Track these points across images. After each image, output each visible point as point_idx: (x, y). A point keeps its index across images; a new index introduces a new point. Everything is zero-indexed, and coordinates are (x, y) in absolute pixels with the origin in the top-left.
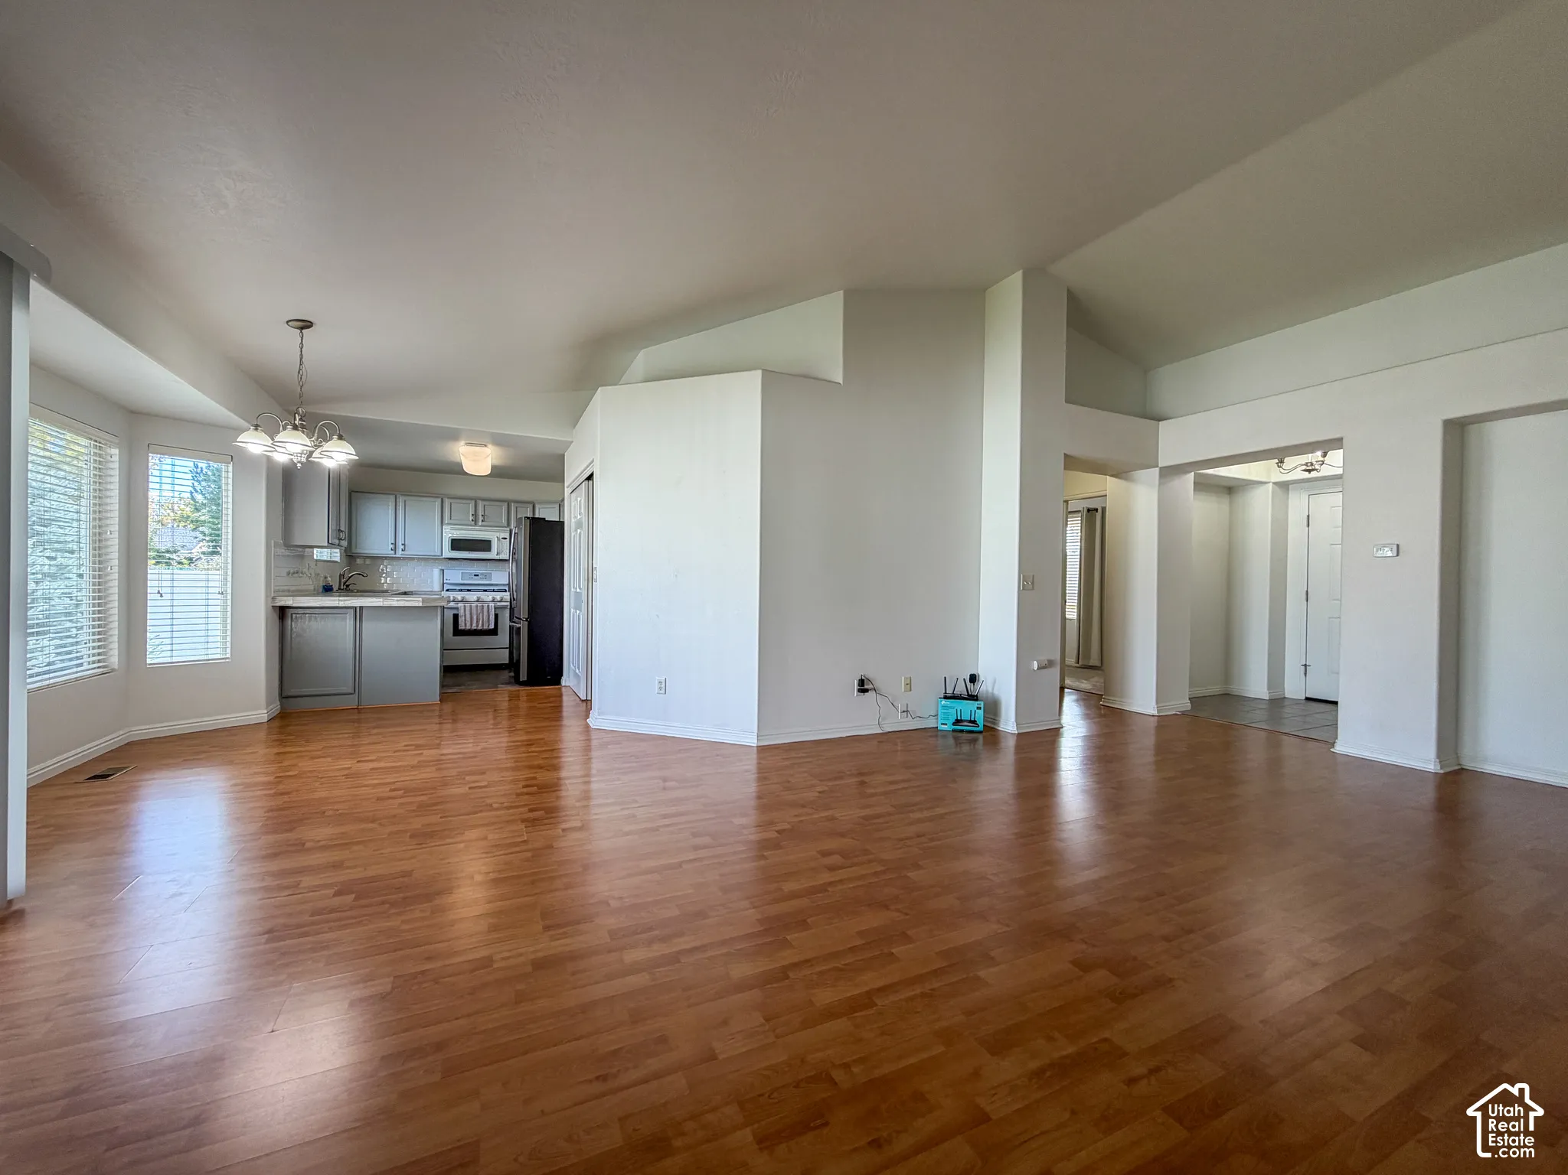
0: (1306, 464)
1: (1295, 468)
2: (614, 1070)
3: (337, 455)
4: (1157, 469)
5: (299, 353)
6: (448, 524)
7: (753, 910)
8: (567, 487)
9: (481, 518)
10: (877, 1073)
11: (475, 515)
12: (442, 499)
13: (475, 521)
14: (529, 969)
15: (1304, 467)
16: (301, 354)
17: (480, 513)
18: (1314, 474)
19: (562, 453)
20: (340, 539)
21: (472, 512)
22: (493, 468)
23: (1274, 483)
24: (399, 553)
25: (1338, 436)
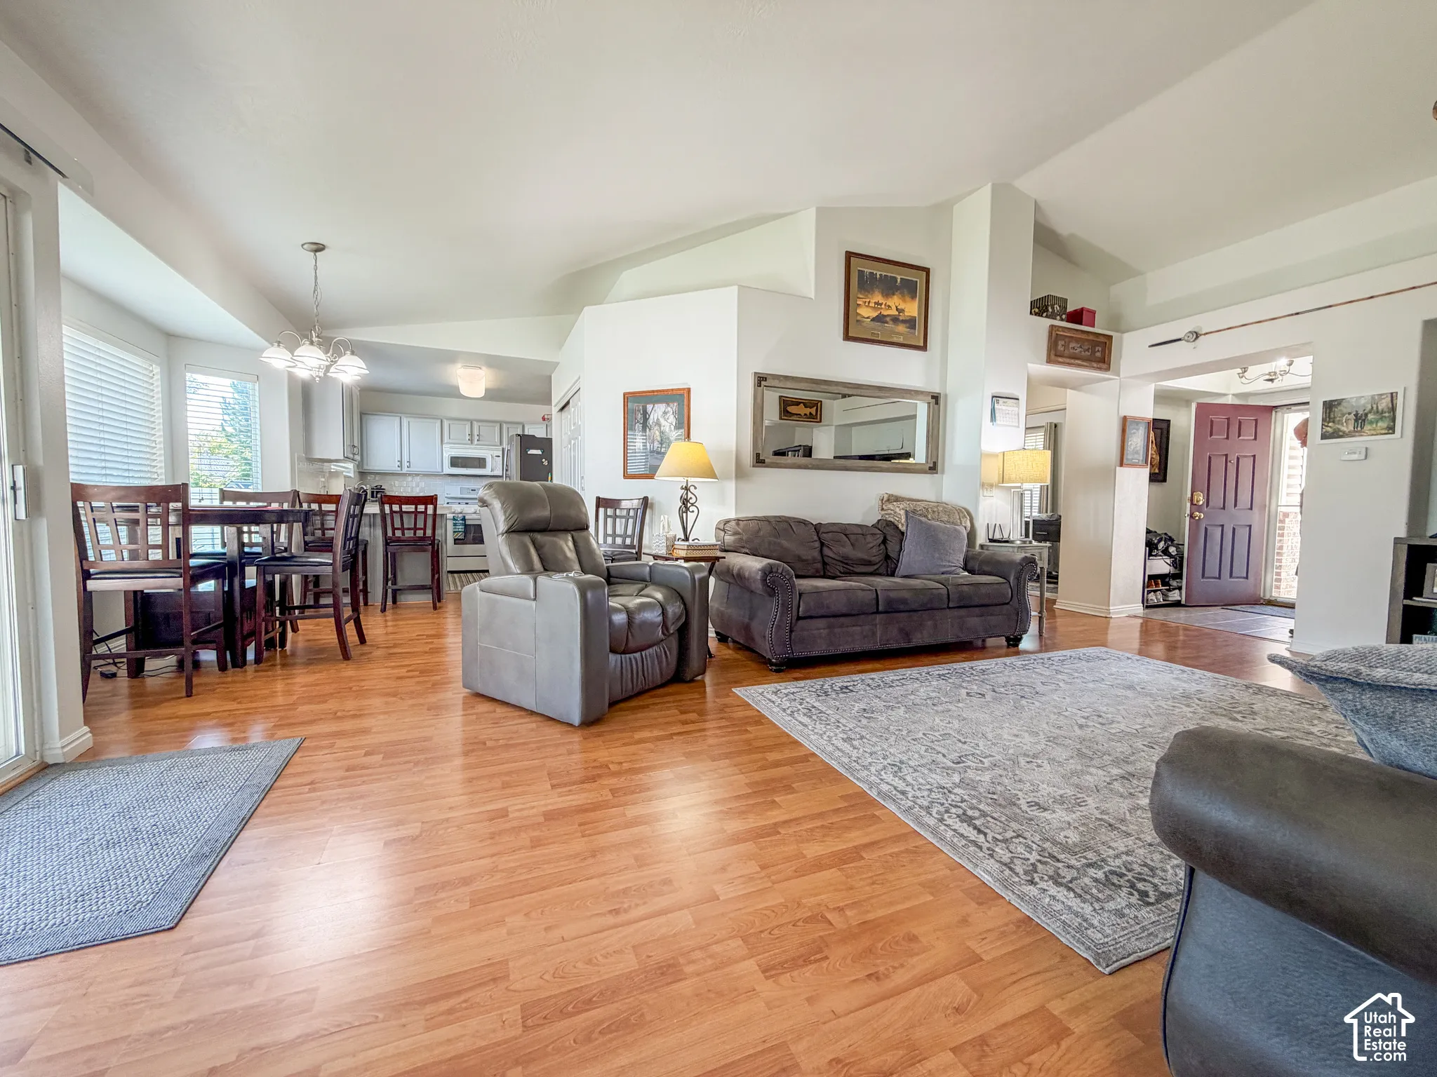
0: (1269, 374)
1: (1259, 377)
2: (626, 906)
3: (351, 371)
4: (1120, 381)
5: (314, 274)
6: (448, 443)
7: (742, 776)
8: (555, 406)
9: (476, 438)
10: (870, 916)
11: (471, 435)
12: (442, 421)
13: (471, 440)
14: (541, 819)
15: (1267, 377)
16: (316, 276)
17: (476, 433)
18: (1276, 384)
19: (549, 374)
20: (354, 454)
21: (468, 431)
22: (487, 390)
23: (1233, 395)
24: (405, 470)
25: (1306, 340)
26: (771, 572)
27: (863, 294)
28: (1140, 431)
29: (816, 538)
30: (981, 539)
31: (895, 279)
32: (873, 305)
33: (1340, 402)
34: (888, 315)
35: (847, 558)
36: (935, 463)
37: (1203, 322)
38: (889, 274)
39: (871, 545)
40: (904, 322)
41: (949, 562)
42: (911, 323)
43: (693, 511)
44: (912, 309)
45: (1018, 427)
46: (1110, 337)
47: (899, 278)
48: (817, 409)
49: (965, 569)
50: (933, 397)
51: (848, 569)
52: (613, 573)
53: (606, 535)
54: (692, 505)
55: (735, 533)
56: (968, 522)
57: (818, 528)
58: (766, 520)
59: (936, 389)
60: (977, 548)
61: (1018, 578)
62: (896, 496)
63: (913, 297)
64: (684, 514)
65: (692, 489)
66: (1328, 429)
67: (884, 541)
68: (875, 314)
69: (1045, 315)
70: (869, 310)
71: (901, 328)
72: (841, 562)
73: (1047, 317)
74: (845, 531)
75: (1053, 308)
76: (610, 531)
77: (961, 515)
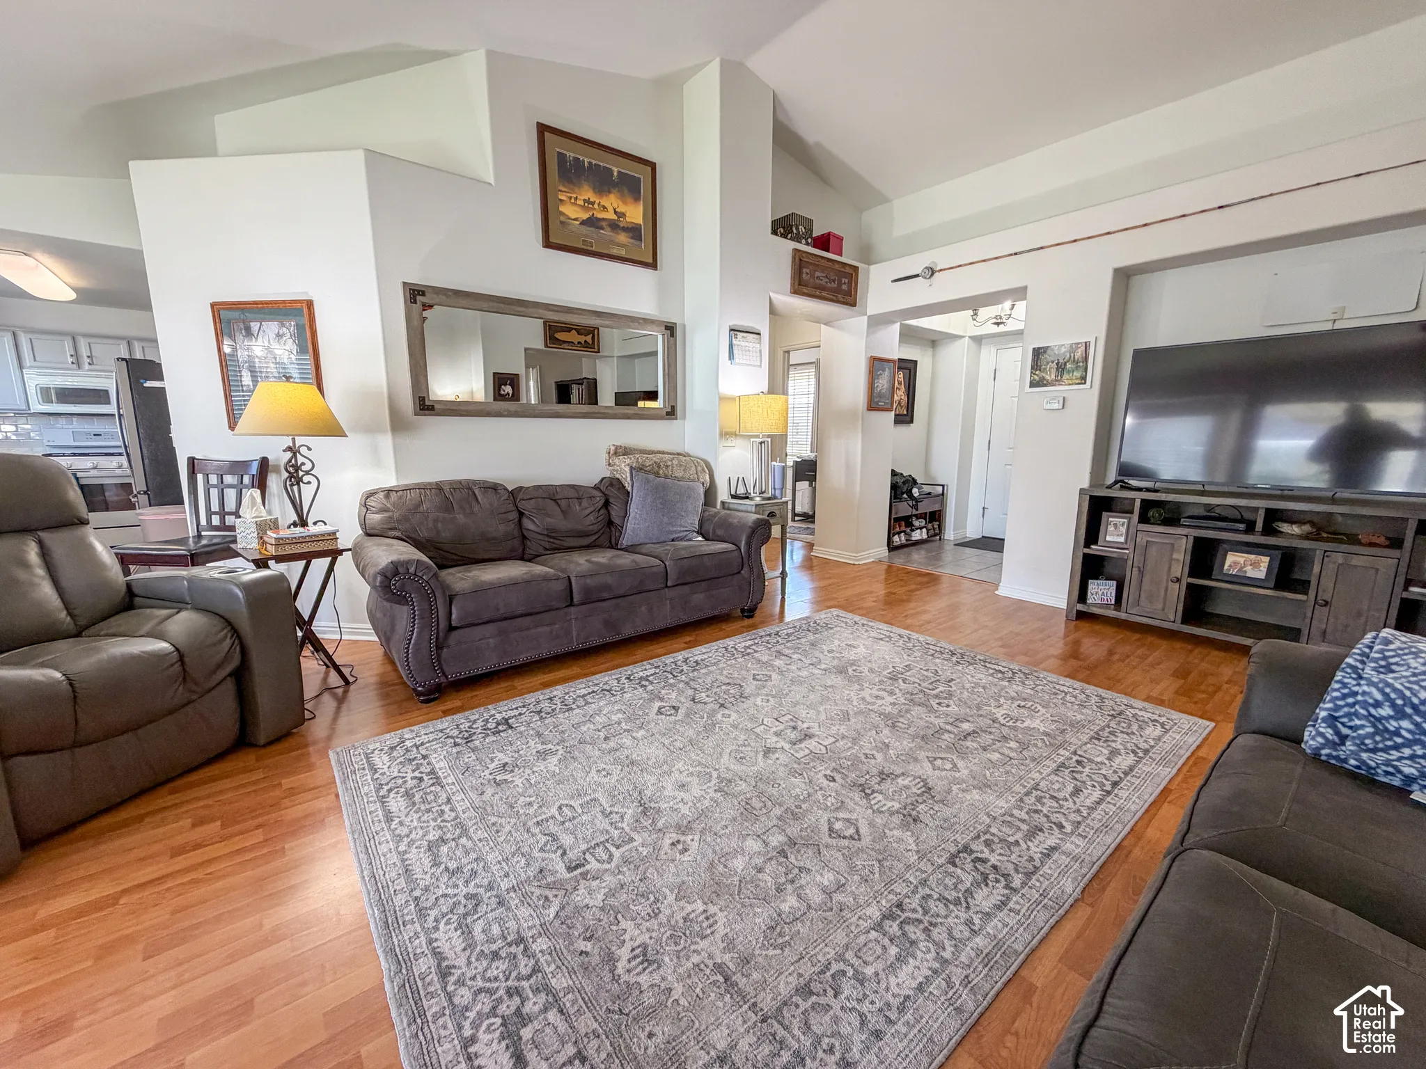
0: (996, 318)
1: (987, 320)
4: (866, 317)
6: (31, 367)
9: (86, 360)
11: (77, 356)
12: (14, 334)
13: (78, 364)
15: (994, 321)
17: (84, 353)
18: (1002, 329)
21: (69, 351)
23: (969, 337)
25: (1023, 284)
26: (396, 573)
27: (564, 186)
28: (886, 373)
29: (511, 507)
30: (723, 495)
31: (611, 171)
32: (582, 203)
33: (1045, 349)
34: (603, 219)
35: (554, 531)
36: (673, 407)
37: (939, 258)
38: (601, 164)
39: (588, 511)
40: (625, 229)
41: (681, 526)
42: (635, 231)
43: (309, 483)
44: (635, 214)
45: (760, 366)
46: (856, 269)
47: (615, 170)
48: (593, 336)
49: (700, 533)
50: (667, 328)
51: (558, 543)
52: (136, 590)
53: (210, 514)
54: (307, 473)
55: (383, 510)
56: (707, 476)
57: (515, 494)
58: (438, 487)
59: (672, 319)
60: (719, 505)
61: (748, 543)
62: (625, 448)
63: (637, 199)
64: (295, 488)
65: (304, 450)
66: (1036, 377)
67: (607, 504)
68: (585, 216)
69: (789, 236)
70: (576, 208)
71: (623, 238)
72: (547, 536)
73: (792, 239)
74: (552, 496)
75: (797, 229)
76: (215, 507)
77: (699, 468)
